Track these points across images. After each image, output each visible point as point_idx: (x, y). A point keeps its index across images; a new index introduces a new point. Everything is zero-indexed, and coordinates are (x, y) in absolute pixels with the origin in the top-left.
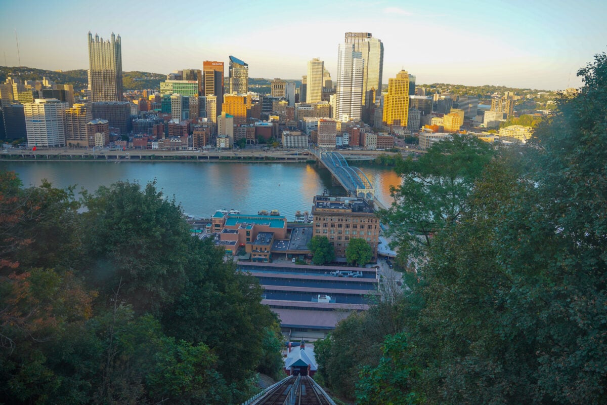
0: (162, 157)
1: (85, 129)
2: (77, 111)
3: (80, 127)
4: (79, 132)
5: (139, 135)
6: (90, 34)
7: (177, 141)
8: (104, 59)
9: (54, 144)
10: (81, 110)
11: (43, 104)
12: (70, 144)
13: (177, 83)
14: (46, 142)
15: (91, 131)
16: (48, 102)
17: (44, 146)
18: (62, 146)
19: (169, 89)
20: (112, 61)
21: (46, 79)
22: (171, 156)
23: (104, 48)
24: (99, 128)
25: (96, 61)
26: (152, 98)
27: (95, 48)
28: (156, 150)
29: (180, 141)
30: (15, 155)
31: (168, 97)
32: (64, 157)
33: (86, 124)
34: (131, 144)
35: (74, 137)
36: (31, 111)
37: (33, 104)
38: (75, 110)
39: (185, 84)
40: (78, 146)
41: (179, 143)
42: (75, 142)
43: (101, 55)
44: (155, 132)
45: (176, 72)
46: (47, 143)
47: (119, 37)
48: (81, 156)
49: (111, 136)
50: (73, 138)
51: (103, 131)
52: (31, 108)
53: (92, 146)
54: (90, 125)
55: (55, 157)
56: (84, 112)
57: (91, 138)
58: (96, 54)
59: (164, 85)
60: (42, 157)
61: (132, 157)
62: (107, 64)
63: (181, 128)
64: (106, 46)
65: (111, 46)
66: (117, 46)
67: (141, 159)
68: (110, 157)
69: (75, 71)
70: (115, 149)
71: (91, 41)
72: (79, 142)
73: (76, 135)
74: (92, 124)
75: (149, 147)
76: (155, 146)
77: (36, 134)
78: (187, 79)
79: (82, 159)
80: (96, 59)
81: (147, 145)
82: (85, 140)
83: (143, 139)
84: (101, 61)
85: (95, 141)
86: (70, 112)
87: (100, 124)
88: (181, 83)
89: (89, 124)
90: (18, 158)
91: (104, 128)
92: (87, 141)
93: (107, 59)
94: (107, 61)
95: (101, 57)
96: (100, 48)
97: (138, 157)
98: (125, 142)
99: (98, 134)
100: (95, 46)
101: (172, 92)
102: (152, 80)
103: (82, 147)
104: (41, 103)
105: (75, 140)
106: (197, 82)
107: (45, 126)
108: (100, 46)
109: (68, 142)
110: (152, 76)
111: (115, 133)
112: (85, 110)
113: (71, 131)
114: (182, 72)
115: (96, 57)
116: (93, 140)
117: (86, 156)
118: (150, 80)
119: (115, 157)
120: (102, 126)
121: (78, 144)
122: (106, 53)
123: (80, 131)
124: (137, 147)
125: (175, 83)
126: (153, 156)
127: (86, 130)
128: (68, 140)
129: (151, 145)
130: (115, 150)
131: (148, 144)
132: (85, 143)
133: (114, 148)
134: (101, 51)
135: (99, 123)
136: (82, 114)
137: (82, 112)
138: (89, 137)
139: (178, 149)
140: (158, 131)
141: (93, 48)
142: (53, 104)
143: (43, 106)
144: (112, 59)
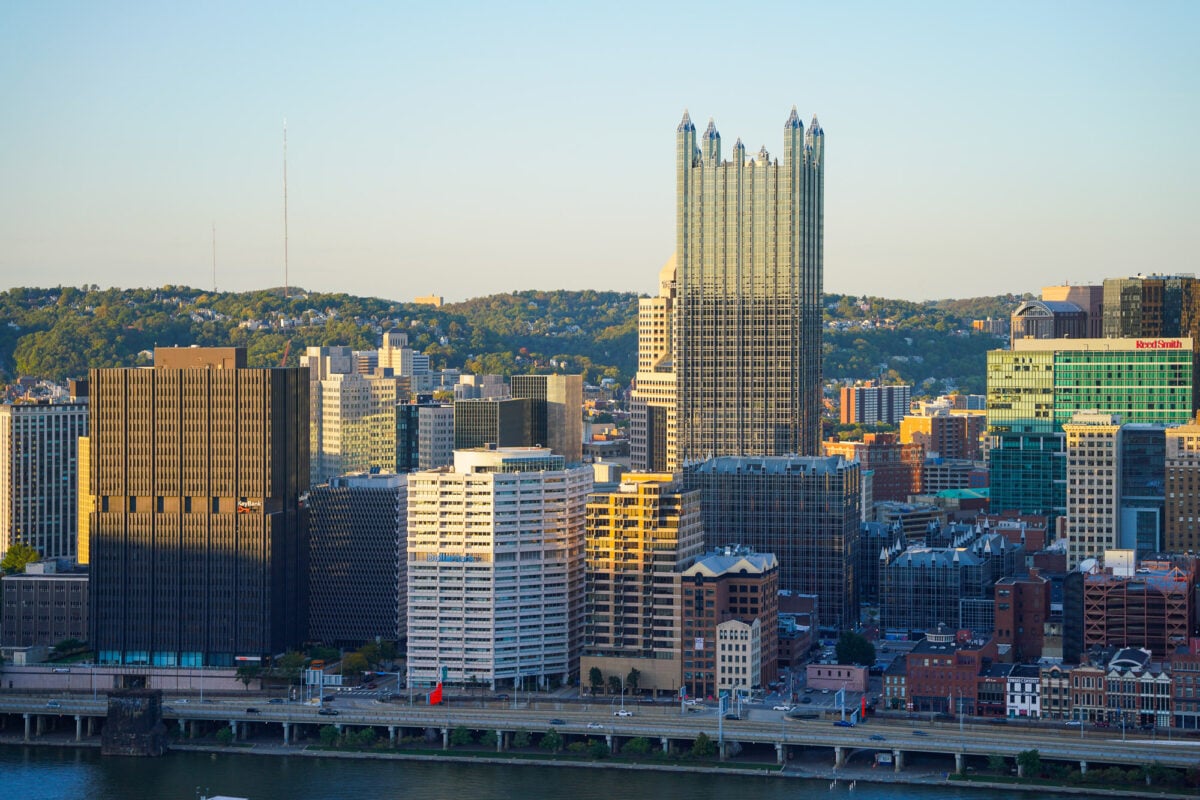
0: (1076, 765)
1: (670, 602)
2: (640, 507)
3: (646, 590)
4: (640, 615)
5: (931, 638)
6: (688, 128)
7: (1147, 678)
8: (747, 244)
9: (518, 675)
10: (662, 501)
11: (489, 476)
12: (596, 674)
13: (1078, 354)
14: (487, 664)
15: (699, 609)
16: (511, 465)
17: (473, 684)
18: (554, 681)
19: (1030, 384)
20: (784, 254)
21: (393, 343)
22: (1126, 767)
23: (747, 191)
24: (737, 597)
25: (709, 256)
26: (916, 435)
27: (709, 192)
28: (1027, 722)
29: (1163, 679)
30: (356, 729)
31: (1028, 428)
32: (578, 745)
33: (677, 575)
34: (896, 687)
35: (617, 641)
36: (436, 508)
37: (448, 477)
38: (629, 502)
39: (1120, 354)
40: (637, 689)
41: (1156, 688)
42: (619, 667)
43: (732, 223)
44: (1005, 620)
45: (1060, 295)
46: (490, 665)
47: (818, 132)
48: (655, 742)
49: (785, 639)
50: (611, 645)
51: (754, 611)
52: (436, 498)
53: (699, 687)
54: (699, 578)
55: (536, 739)
56: (673, 512)
57: (699, 645)
58: (709, 224)
59: (1008, 368)
60: (477, 737)
61: (912, 759)
62: (760, 269)
63: (1156, 600)
64: (759, 181)
65: (784, 181)
66: (810, 178)
67: (964, 776)
68: (797, 752)
69: (503, 300)
70: (811, 707)
71: (692, 160)
72: (642, 664)
73: (624, 631)
74: (708, 572)
75: (991, 708)
76: (1023, 698)
77: (447, 624)
78: (1127, 331)
79: (659, 761)
80: (709, 244)
81: (981, 696)
82: (670, 656)
83: (960, 661)
84: (732, 255)
85: (713, 664)
86: (605, 511)
87: (743, 573)
88: (1099, 354)
89: (691, 572)
90: (368, 745)
91: (759, 595)
92: (677, 662)
93: (759, 244)
94: (759, 254)
95: (732, 235)
96: (732, 192)
97: (944, 760)
98: (859, 673)
99: (734, 625)
100: (709, 182)
101: (1048, 398)
102: (868, 336)
103: (649, 692)
104: (479, 469)
105: (617, 654)
106: (1187, 343)
107: (490, 584)
108: (732, 181)
109: (587, 664)
110: (861, 314)
111: (800, 621)
112: (675, 501)
113: (606, 608)
114: (1096, 292)
115: (709, 236)
116: (706, 659)
117: (682, 745)
118: (856, 335)
119: (824, 754)
120: (749, 582)
121: (635, 675)
122: (759, 213)
123: (647, 611)
124: (930, 705)
125: (1068, 355)
126: (1030, 759)
127: (677, 607)
128: (589, 653)
129: (1002, 697)
130: (815, 717)
131: (986, 689)
132: (666, 672)
133: (807, 701)
134: (732, 203)
135: (735, 569)
136: (663, 524)
137: (663, 513)
138: (687, 643)
139: (1148, 725)
140: (1019, 618)
141: (697, 192)
142: (531, 474)
143: (490, 487)
144: (784, 244)
